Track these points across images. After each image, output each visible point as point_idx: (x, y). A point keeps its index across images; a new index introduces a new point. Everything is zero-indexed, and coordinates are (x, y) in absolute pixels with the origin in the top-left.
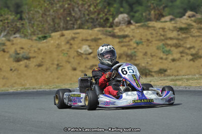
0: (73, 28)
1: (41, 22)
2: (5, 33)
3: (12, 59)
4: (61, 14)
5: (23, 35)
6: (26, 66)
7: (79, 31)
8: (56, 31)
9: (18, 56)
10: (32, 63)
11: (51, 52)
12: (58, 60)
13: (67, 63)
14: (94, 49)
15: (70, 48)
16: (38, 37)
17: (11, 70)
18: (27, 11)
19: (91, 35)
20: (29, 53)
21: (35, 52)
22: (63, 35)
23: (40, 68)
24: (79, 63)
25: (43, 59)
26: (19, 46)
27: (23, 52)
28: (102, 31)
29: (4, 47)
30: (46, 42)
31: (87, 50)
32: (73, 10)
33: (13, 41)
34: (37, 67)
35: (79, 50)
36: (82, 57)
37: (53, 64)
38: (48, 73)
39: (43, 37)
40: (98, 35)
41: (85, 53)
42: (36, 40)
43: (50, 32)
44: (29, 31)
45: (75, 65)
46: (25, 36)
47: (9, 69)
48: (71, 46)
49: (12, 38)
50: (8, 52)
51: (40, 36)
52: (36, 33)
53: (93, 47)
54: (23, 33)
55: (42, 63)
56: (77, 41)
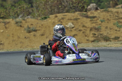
0: (62, 12)
1: (44, 9)
2: (22, 16)
3: (26, 31)
4: (56, 4)
5: (32, 17)
6: (34, 36)
7: (66, 14)
8: (52, 14)
9: (29, 29)
10: (38, 34)
11: (49, 27)
14: (75, 25)
16: (41, 18)
17: (25, 38)
18: (35, 2)
19: (73, 17)
20: (36, 27)
21: (40, 27)
22: (56, 17)
23: (43, 37)
25: (44, 31)
26: (30, 23)
27: (33, 27)
28: (81, 14)
29: (21, 24)
30: (47, 21)
31: (71, 26)
32: (63, 1)
33: (26, 20)
34: (40, 36)
35: (66, 26)
36: (68, 29)
37: (50, 34)
38: (48, 39)
39: (44, 18)
40: (77, 17)
42: (40, 19)
43: (49, 14)
44: (36, 15)
46: (34, 17)
49: (26, 18)
50: (23, 27)
51: (43, 17)
52: (40, 15)
53: (74, 24)
54: (33, 16)
55: (44, 34)
56: (65, 20)
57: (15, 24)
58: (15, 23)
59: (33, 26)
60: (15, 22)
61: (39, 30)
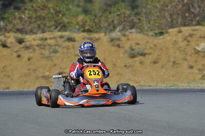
0: (191, 25)
1: (158, 18)
2: (121, 28)
3: (126, 55)
4: (180, 10)
5: (139, 31)
6: (141, 63)
7: (197, 27)
8: (173, 28)
9: (133, 52)
10: (148, 60)
11: (167, 49)
12: (174, 58)
13: (184, 61)
15: (188, 45)
16: (154, 33)
17: (126, 66)
20: (145, 49)
21: (151, 48)
22: (180, 32)
23: (156, 65)
24: (196, 61)
25: (159, 55)
26: (135, 41)
27: (139, 48)
29: (119, 42)
30: (163, 38)
32: (193, 6)
33: (128, 36)
34: (152, 64)
35: (197, 48)
36: (199, 55)
37: (169, 61)
38: (164, 70)
39: (159, 33)
41: (202, 51)
42: (152, 36)
43: (167, 27)
44: (146, 28)
45: (191, 63)
46: (141, 31)
47: (124, 65)
48: (188, 43)
49: (127, 33)
50: (123, 48)
51: (157, 32)
55: (158, 60)
56: (194, 38)
57: (108, 42)
58: (109, 40)
59: (139, 46)
60: (110, 38)
61: (150, 54)
